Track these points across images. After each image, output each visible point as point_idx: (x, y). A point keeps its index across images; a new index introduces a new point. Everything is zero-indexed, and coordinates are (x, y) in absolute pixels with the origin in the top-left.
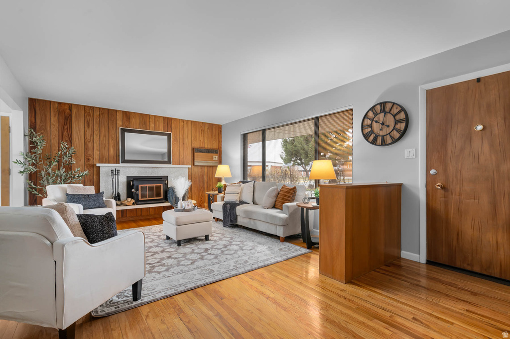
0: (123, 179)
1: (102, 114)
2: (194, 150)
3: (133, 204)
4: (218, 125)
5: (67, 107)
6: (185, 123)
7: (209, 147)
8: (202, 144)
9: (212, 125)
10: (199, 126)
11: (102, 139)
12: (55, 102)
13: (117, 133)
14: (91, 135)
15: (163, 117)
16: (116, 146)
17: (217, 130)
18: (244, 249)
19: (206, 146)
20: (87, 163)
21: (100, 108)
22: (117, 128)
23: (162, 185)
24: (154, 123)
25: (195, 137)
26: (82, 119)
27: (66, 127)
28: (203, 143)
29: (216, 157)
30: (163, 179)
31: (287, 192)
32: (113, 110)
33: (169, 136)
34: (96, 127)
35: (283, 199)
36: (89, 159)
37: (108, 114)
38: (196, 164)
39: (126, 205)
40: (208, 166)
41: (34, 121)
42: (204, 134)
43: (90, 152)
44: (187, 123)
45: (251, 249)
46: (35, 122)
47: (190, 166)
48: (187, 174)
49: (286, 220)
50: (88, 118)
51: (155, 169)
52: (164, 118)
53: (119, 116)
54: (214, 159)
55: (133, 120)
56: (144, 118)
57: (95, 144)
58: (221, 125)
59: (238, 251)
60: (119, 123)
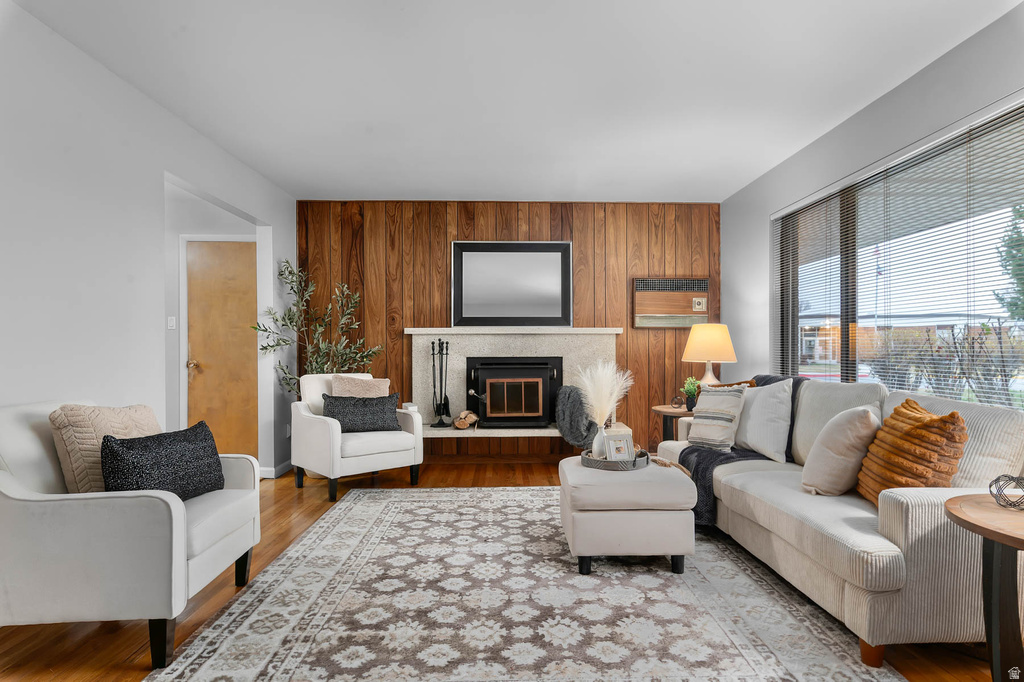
0: (456, 365)
1: (418, 215)
2: (637, 285)
3: (472, 425)
4: (710, 206)
5: (355, 210)
6: (609, 210)
7: (680, 272)
8: (656, 269)
9: (690, 206)
10: (647, 215)
11: (417, 272)
12: (336, 202)
13: (446, 254)
14: (398, 264)
15: (551, 204)
16: (445, 285)
17: (706, 220)
18: (673, 650)
19: (670, 272)
20: (390, 328)
21: (413, 202)
22: (446, 245)
23: (540, 381)
24: (530, 222)
25: (638, 246)
26: (382, 231)
27: (354, 253)
28: (662, 260)
29: (700, 303)
30: (551, 367)
31: (908, 436)
32: (440, 202)
33: (565, 251)
34: (406, 248)
35: (890, 465)
36: (393, 319)
37: (430, 213)
38: (639, 323)
39: (457, 429)
40: (675, 329)
41: (304, 246)
42: (663, 238)
43: (396, 304)
44: (614, 212)
45: (701, 664)
46: (307, 248)
47: (620, 331)
48: (614, 354)
49: (889, 568)
50: (393, 228)
51: (530, 338)
52: (553, 206)
53: (452, 215)
54: (697, 308)
55: (481, 221)
56: (506, 210)
57: (405, 284)
58: (719, 205)
59: (642, 656)
60: (452, 230)
